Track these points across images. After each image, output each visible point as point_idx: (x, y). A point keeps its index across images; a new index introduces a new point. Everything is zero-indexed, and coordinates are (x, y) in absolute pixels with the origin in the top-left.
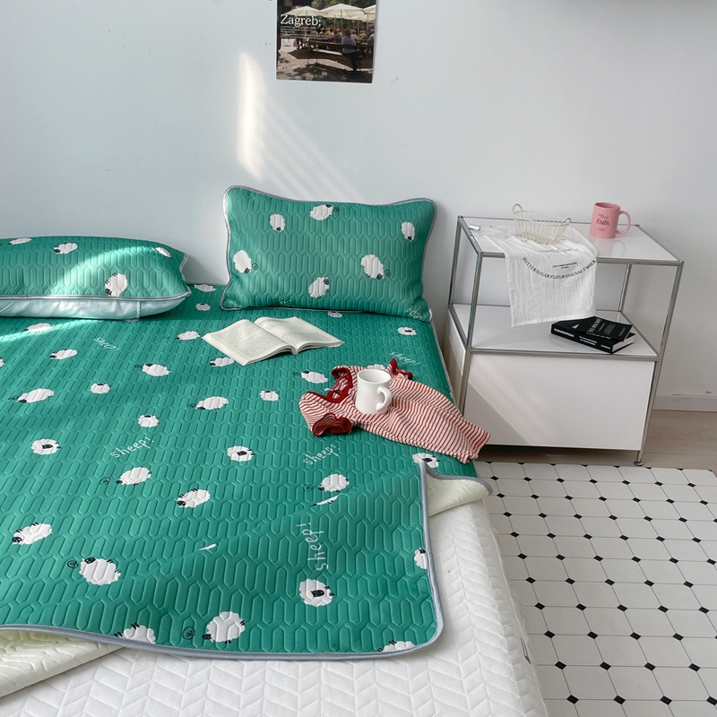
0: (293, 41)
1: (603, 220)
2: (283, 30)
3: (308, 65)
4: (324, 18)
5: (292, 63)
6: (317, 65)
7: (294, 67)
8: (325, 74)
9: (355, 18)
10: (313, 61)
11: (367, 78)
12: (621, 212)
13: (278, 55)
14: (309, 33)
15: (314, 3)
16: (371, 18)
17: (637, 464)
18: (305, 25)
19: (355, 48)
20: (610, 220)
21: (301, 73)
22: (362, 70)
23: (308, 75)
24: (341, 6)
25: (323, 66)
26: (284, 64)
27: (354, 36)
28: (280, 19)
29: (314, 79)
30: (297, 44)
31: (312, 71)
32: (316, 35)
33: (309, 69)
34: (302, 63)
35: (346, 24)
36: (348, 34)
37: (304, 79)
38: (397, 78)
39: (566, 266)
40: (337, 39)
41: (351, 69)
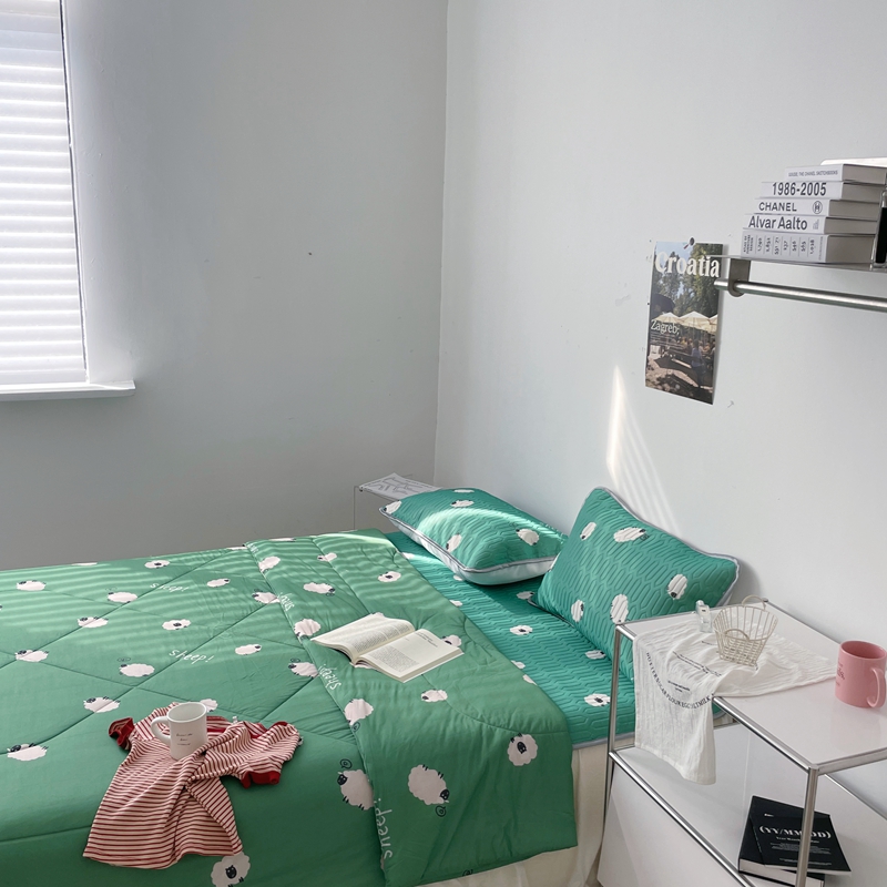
0: (658, 347)
2: (653, 337)
3: (667, 375)
4: (682, 327)
5: (656, 371)
6: (673, 375)
7: (657, 376)
8: (678, 387)
9: (703, 328)
10: (671, 372)
11: (707, 398)
13: (648, 361)
14: (670, 340)
15: (676, 310)
16: (714, 329)
18: (667, 333)
19: (701, 361)
21: (661, 383)
23: (666, 385)
24: (695, 314)
25: (677, 378)
26: (650, 371)
27: (701, 348)
28: (651, 324)
29: (671, 392)
30: (660, 352)
31: (673, 385)
32: (675, 344)
33: (667, 379)
34: (662, 372)
35: (697, 334)
36: (697, 345)
37: (664, 390)
38: (732, 403)
39: (679, 688)
40: (689, 350)
41: (696, 385)
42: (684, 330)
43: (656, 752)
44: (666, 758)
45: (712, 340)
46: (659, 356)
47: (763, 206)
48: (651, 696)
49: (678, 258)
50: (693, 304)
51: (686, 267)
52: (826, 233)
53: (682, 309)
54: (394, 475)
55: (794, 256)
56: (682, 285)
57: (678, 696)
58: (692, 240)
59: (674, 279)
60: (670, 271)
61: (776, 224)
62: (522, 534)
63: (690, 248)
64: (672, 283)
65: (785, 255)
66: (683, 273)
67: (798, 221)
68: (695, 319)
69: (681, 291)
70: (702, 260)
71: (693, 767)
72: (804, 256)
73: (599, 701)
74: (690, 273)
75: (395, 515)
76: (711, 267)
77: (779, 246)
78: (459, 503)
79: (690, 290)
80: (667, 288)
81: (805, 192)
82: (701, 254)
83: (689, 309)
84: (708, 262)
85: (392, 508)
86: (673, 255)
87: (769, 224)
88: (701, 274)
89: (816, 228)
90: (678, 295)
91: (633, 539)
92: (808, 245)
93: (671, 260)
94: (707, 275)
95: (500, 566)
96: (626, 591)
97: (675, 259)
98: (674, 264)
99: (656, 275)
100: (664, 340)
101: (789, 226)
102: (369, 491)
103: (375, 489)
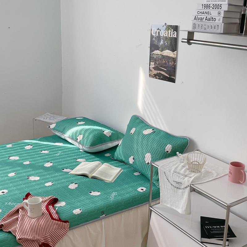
0: (154, 63)
1: (230, 171)
2: (151, 59)
3: (157, 73)
4: (162, 55)
5: (153, 71)
6: (160, 73)
7: (154, 73)
8: (162, 77)
9: (171, 56)
10: (159, 72)
11: (173, 81)
13: (150, 68)
14: (158, 60)
15: (160, 49)
16: (175, 56)
18: (157, 58)
19: (170, 68)
21: (155, 76)
22: (172, 77)
23: (157, 77)
24: (167, 51)
26: (151, 72)
27: (170, 63)
28: (150, 54)
29: (159, 79)
30: (154, 65)
31: (160, 76)
32: (160, 61)
34: (156, 72)
35: (169, 58)
36: (169, 62)
37: (156, 78)
38: (183, 82)
39: (178, 183)
40: (166, 64)
41: (169, 76)
42: (163, 57)
43: (169, 206)
44: (172, 207)
45: (175, 60)
46: (154, 66)
47: (198, 13)
48: (166, 186)
49: (160, 30)
50: (166, 47)
51: (163, 34)
52: (223, 23)
53: (162, 49)
54: (48, 113)
55: (211, 31)
56: (162, 40)
57: (177, 186)
58: (166, 24)
59: (159, 38)
60: (157, 35)
61: (204, 19)
62: (105, 133)
63: (165, 27)
64: (158, 39)
65: (208, 30)
66: (162, 36)
67: (213, 18)
68: (168, 53)
69: (162, 42)
70: (170, 31)
71: (184, 209)
72: (215, 31)
73: (142, 190)
74: (165, 36)
75: (54, 129)
76: (173, 34)
77: (206, 27)
78: (79, 123)
79: (165, 42)
80: (156, 41)
81: (214, 8)
82: (169, 29)
83: (165, 49)
84: (172, 32)
85: (52, 126)
86: (158, 29)
87: (202, 19)
88: (170, 36)
89: (219, 21)
91: (150, 133)
92: (216, 27)
93: (158, 31)
94: (172, 36)
95: (99, 145)
96: (150, 152)
97: (159, 31)
98: (159, 33)
99: (152, 37)
100: (156, 60)
101: (209, 20)
102: (40, 120)
103: (42, 119)
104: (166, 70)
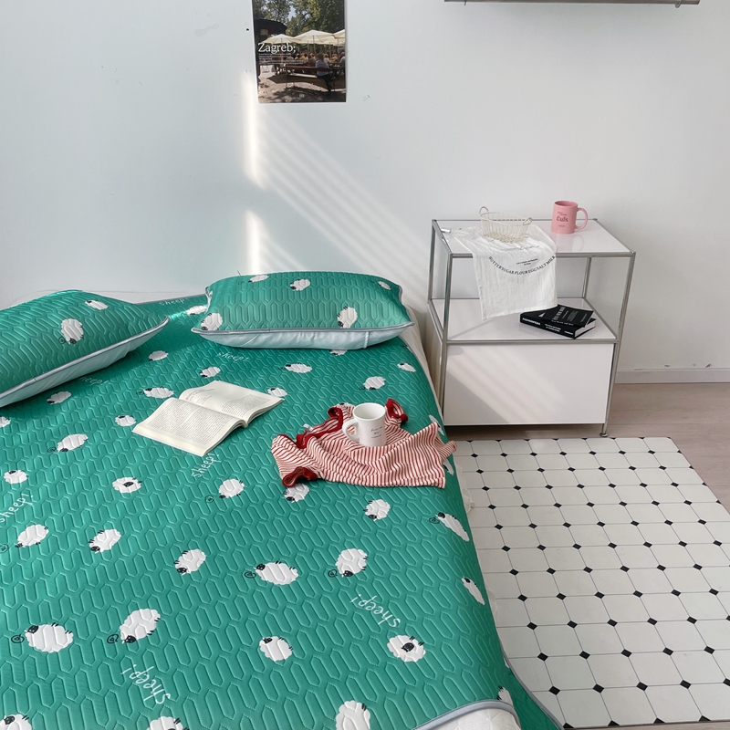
1: (562, 217)
2: (260, 57)
3: (287, 89)
4: (298, 45)
5: (271, 87)
6: (295, 88)
7: (274, 91)
8: (302, 96)
9: (326, 43)
10: (291, 85)
11: (341, 98)
12: (578, 209)
13: (259, 80)
14: (285, 59)
15: (288, 31)
16: (341, 42)
17: (602, 435)
19: (329, 70)
20: (569, 216)
21: (280, 97)
22: (336, 90)
23: (287, 97)
24: (313, 32)
25: (300, 89)
26: (264, 89)
27: (326, 60)
28: (257, 47)
29: (293, 101)
31: (295, 95)
33: (287, 92)
34: (281, 87)
35: (318, 49)
36: (321, 58)
37: (284, 101)
39: (528, 262)
40: (311, 63)
41: (326, 90)
42: (302, 48)
50: (309, 24)
53: (296, 29)
56: (293, 9)
57: (527, 268)
64: (280, 8)
68: (314, 37)
69: (292, 14)
79: (304, 13)
80: (274, 14)
83: (306, 29)
90: (290, 18)
104: (314, 76)
